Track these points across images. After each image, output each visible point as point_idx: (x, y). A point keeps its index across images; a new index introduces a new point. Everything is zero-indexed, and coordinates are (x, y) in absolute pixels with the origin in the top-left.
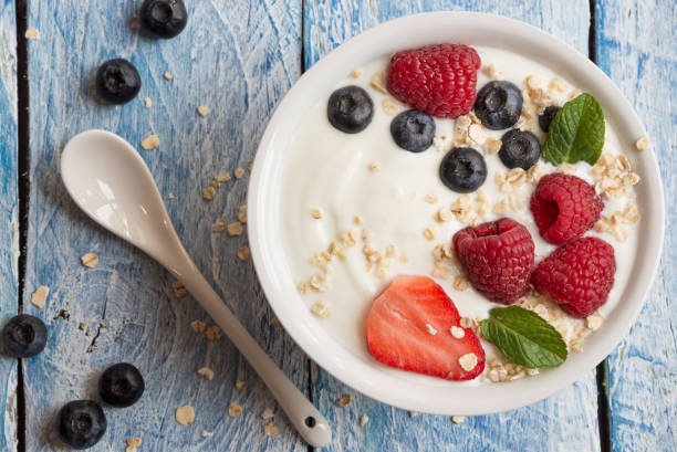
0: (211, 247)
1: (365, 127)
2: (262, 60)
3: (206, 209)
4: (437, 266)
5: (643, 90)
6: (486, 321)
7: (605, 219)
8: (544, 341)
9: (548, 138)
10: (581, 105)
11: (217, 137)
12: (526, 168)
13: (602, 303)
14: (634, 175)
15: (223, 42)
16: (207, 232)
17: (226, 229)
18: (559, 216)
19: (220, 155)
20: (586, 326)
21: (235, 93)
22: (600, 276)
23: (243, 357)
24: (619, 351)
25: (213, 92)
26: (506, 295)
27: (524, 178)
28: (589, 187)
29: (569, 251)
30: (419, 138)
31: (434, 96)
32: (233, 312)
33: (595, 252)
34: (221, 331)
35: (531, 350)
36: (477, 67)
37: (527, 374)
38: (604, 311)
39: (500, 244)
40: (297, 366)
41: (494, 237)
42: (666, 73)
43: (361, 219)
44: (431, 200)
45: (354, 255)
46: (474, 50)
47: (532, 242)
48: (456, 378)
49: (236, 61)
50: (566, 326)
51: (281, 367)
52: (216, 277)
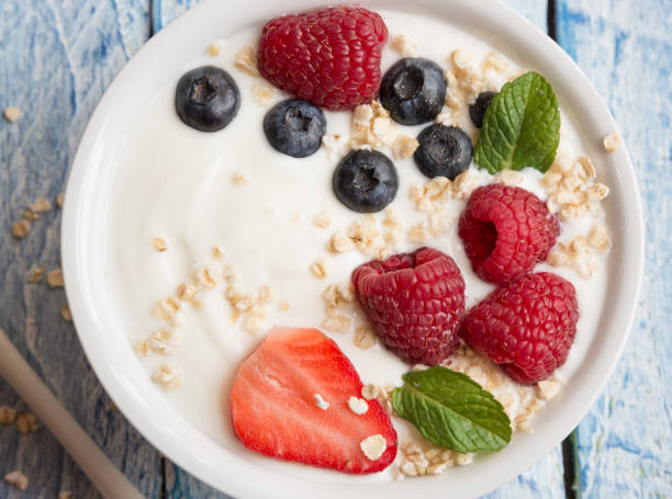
0: (23, 304)
1: (229, 123)
2: (95, 44)
3: (17, 250)
4: (329, 316)
5: (621, 81)
6: (398, 390)
7: (562, 247)
8: (478, 414)
9: (482, 135)
10: (527, 88)
11: (32, 151)
12: (452, 178)
13: (560, 364)
14: (601, 185)
15: (40, 19)
16: (19, 283)
17: (46, 277)
18: (498, 242)
19: (37, 175)
20: (538, 395)
21: (57, 91)
22: (556, 324)
23: (69, 456)
24: (594, 441)
25: (26, 88)
26: (426, 352)
27: (450, 192)
28: (539, 202)
29: (512, 291)
30: (303, 137)
31: (322, 78)
32: (55, 394)
33: (548, 292)
34: (38, 421)
35: (461, 427)
36: (382, 38)
37: (456, 464)
38: (562, 375)
39: (415, 280)
40: (146, 468)
41: (406, 271)
42: (653, 57)
43: (222, 250)
44: (320, 223)
45: (214, 301)
46: (377, 15)
47: (461, 279)
48: (357, 471)
49: (58, 46)
50: (510, 396)
51: (123, 470)
52: (31, 345)
